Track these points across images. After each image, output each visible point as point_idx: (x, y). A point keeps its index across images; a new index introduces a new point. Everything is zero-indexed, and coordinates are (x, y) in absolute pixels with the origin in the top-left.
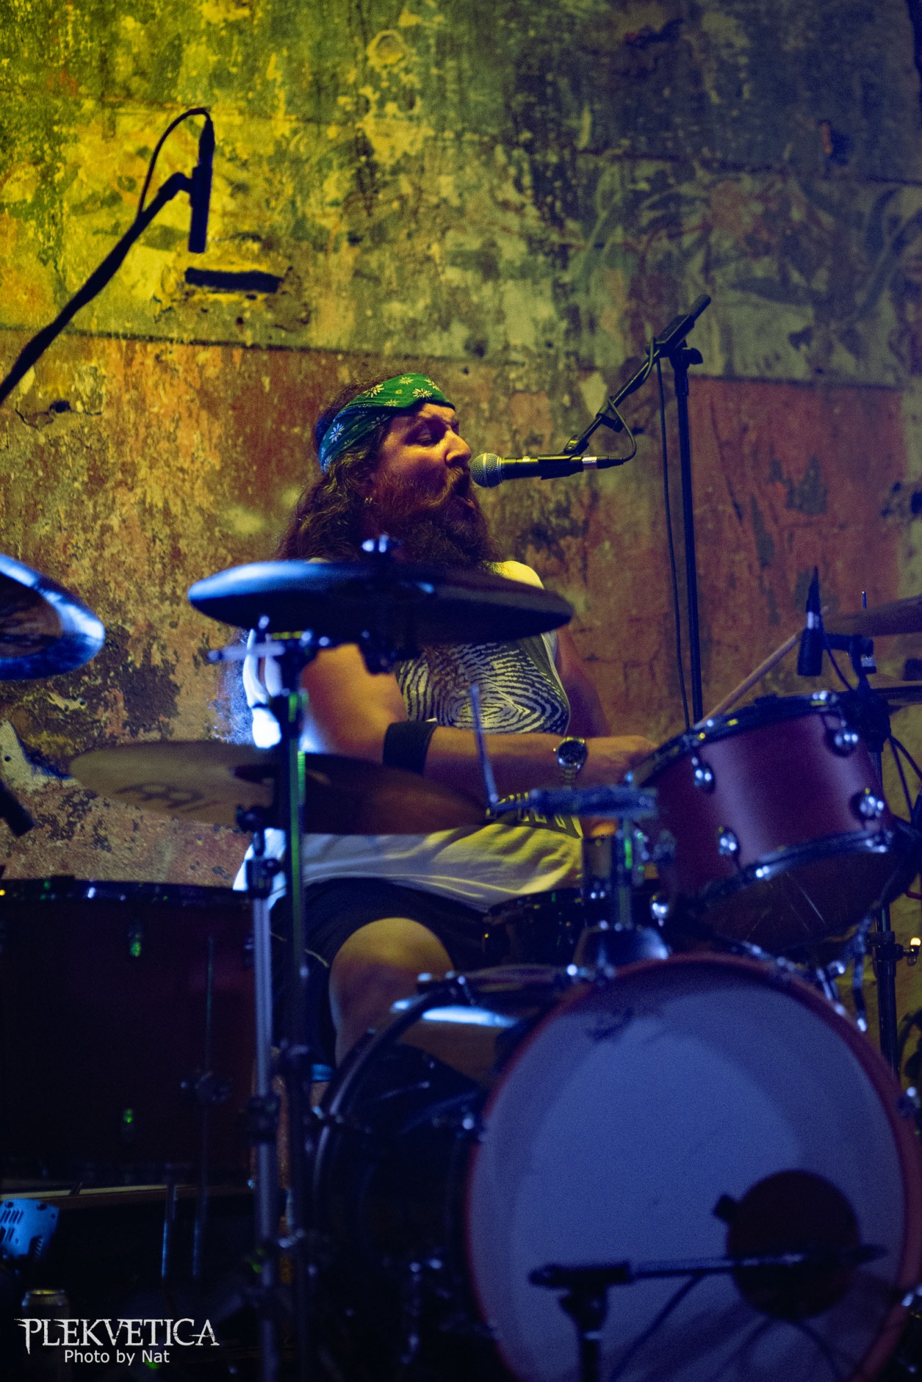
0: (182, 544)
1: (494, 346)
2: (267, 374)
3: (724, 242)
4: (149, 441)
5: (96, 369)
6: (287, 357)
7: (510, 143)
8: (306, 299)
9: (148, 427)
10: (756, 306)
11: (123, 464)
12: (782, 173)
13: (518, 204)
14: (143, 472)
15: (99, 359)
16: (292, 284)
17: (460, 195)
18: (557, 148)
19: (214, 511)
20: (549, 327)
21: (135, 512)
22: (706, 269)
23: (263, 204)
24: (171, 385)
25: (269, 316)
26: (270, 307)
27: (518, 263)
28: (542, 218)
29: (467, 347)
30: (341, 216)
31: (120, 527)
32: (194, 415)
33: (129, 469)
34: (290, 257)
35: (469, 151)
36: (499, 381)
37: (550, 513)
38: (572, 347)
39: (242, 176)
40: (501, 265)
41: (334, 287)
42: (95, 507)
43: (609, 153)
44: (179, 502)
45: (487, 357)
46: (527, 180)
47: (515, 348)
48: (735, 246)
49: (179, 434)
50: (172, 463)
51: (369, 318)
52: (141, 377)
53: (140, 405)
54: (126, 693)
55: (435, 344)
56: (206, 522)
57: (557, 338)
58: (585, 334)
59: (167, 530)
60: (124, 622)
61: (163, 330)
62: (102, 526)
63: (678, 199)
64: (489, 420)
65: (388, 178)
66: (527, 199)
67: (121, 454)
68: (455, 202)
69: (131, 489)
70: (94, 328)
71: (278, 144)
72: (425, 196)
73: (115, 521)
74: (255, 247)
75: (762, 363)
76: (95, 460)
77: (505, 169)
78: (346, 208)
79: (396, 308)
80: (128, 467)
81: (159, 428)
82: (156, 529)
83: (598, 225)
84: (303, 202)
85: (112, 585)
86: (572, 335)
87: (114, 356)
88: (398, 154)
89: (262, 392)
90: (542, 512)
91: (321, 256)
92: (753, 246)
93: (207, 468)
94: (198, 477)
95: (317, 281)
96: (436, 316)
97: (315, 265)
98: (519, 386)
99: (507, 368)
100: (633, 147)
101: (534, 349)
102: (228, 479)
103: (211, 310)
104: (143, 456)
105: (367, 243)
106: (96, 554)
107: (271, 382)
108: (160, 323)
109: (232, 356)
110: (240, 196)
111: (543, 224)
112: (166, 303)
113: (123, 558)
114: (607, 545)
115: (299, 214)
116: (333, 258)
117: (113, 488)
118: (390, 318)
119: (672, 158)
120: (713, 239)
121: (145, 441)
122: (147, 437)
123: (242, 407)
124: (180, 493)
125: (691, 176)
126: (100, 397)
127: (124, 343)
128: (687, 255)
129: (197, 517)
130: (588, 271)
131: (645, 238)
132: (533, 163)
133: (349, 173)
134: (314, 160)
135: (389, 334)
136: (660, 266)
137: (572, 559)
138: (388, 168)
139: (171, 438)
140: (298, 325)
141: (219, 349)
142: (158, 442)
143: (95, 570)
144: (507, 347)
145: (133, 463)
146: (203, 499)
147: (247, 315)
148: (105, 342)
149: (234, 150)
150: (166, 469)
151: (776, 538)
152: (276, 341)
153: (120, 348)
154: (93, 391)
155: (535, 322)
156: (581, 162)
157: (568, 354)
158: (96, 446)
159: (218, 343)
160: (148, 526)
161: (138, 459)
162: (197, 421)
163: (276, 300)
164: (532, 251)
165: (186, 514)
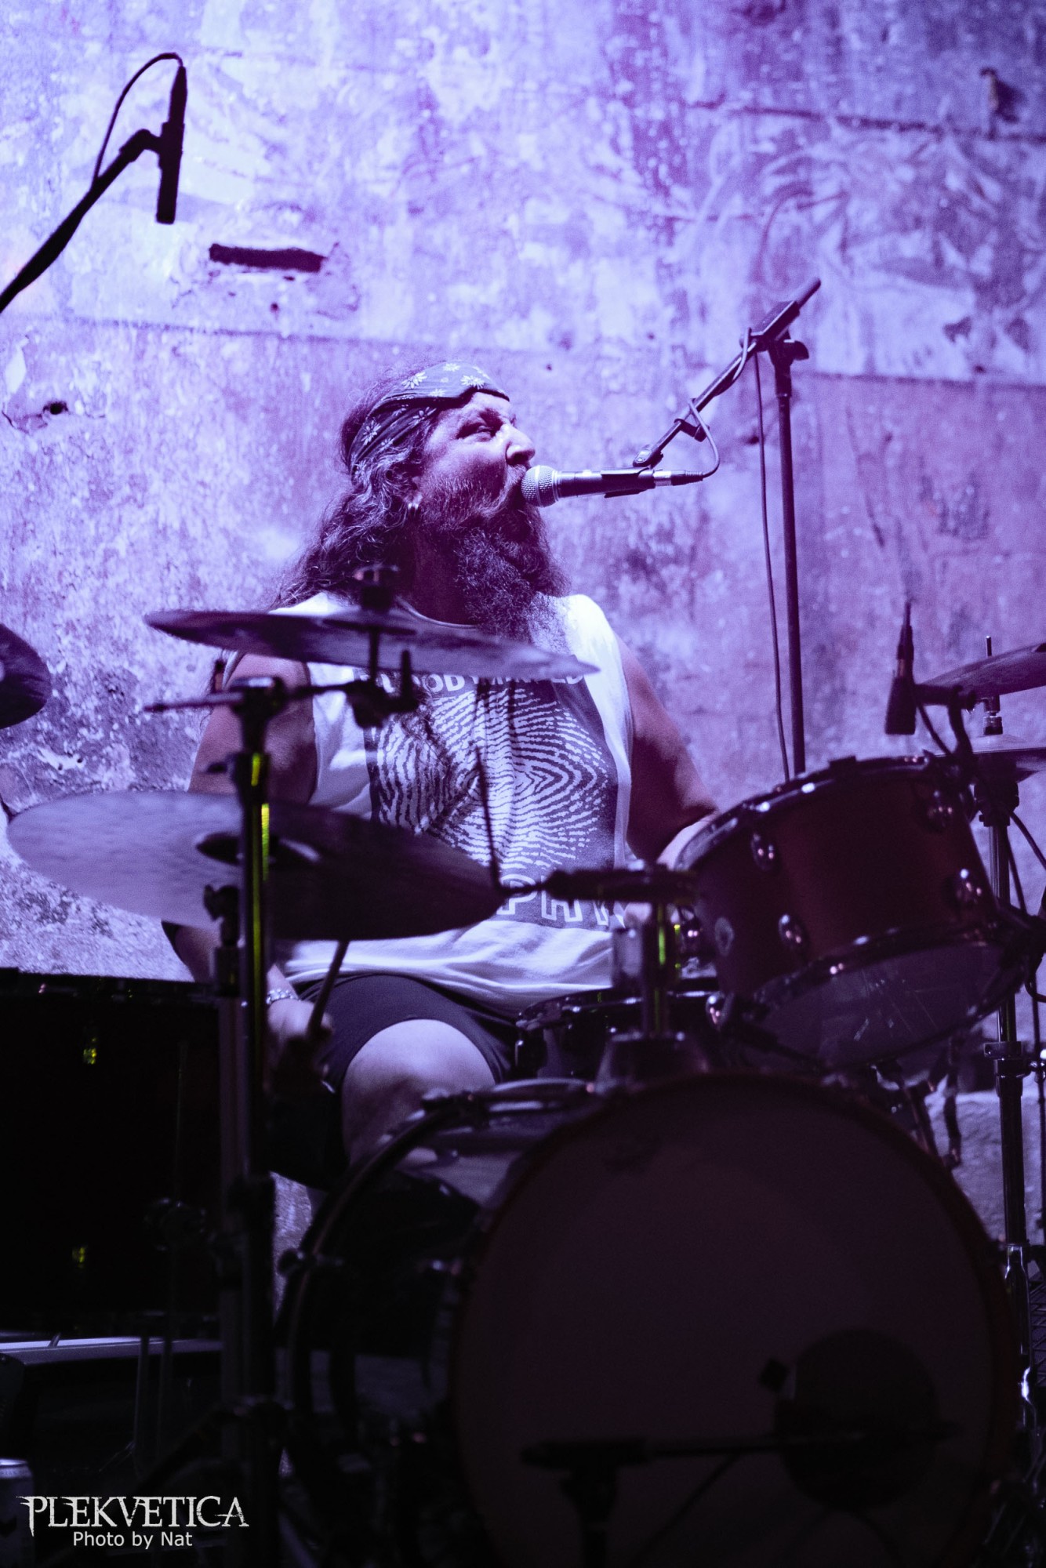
0: (202, 573)
1: (583, 338)
2: (306, 370)
3: (865, 214)
4: (164, 449)
5: (99, 364)
6: (331, 350)
7: (605, 95)
8: (353, 281)
9: (162, 432)
10: (903, 291)
11: (132, 477)
12: (938, 131)
13: (614, 169)
14: (156, 486)
15: (103, 350)
16: (338, 262)
17: (544, 158)
18: (662, 103)
19: (240, 533)
20: (651, 315)
21: (146, 533)
22: (844, 246)
23: (304, 167)
24: (191, 382)
25: (311, 301)
26: (311, 290)
27: (614, 239)
28: (644, 186)
29: (550, 339)
30: (399, 182)
31: (127, 552)
32: (218, 419)
33: (138, 483)
34: (335, 231)
35: (556, 105)
36: (590, 379)
37: (650, 537)
38: (678, 339)
39: (278, 134)
40: (593, 241)
41: (389, 267)
42: (97, 527)
43: (724, 108)
44: (199, 522)
45: (574, 351)
46: (626, 140)
47: (609, 340)
48: (881, 219)
49: (200, 441)
50: (190, 474)
51: (432, 304)
52: (154, 373)
53: (152, 406)
54: (133, 749)
55: (512, 335)
56: (231, 546)
57: (661, 328)
58: (695, 323)
59: (184, 556)
60: (131, 664)
61: (180, 317)
62: (106, 551)
63: (808, 162)
64: (577, 425)
65: (456, 137)
66: (624, 164)
67: (129, 465)
68: (537, 165)
69: (141, 506)
70: (98, 315)
71: (323, 96)
72: (501, 158)
73: (121, 545)
74: (294, 218)
75: (910, 359)
76: (98, 472)
77: (598, 126)
78: (405, 172)
79: (463, 292)
80: (138, 481)
81: (176, 433)
82: (171, 554)
83: (712, 194)
84: (353, 165)
85: (117, 620)
86: (678, 325)
87: (121, 347)
88: (469, 108)
89: (300, 391)
90: (640, 535)
91: (374, 231)
92: (902, 220)
93: (234, 482)
94: (222, 492)
95: (369, 259)
96: (512, 301)
97: (366, 240)
98: (614, 386)
99: (599, 364)
100: (755, 100)
101: (633, 342)
102: (257, 497)
103: (240, 294)
104: (156, 467)
105: (430, 213)
106: (98, 583)
107: (312, 380)
108: (178, 310)
109: (265, 349)
110: (276, 157)
111: (644, 193)
112: (186, 285)
113: (130, 588)
114: (718, 575)
115: (348, 178)
116: (390, 232)
117: (119, 505)
118: (458, 304)
119: (804, 114)
120: (852, 209)
121: (158, 449)
122: (161, 444)
123: (277, 410)
124: (200, 511)
125: (826, 136)
126: (104, 396)
127: (134, 333)
128: (820, 230)
129: (220, 541)
130: (699, 247)
131: (768, 209)
132: (633, 118)
133: (410, 130)
134: (366, 116)
135: (455, 323)
136: (787, 243)
137: (676, 593)
138: (456, 125)
139: (190, 445)
140: (345, 311)
141: (249, 340)
142: (175, 450)
143: (96, 602)
144: (598, 339)
145: (144, 476)
146: (229, 519)
147: (283, 301)
148: (111, 332)
149: (269, 103)
150: (184, 483)
151: (925, 569)
152: (318, 332)
153: (128, 339)
154: (96, 390)
155: (634, 309)
156: (691, 118)
157: (674, 348)
158: (101, 454)
159: (248, 333)
160: (161, 550)
161: (150, 471)
162: (222, 426)
163: (318, 282)
164: (631, 225)
165: (208, 536)
